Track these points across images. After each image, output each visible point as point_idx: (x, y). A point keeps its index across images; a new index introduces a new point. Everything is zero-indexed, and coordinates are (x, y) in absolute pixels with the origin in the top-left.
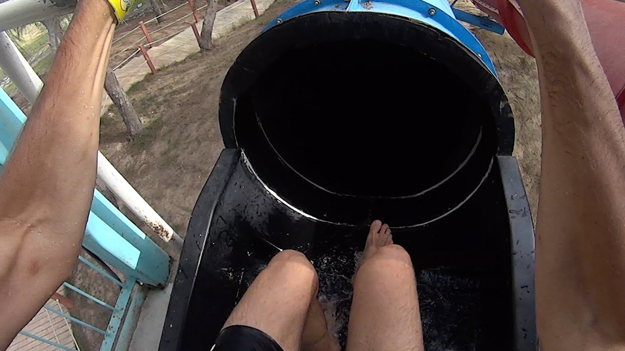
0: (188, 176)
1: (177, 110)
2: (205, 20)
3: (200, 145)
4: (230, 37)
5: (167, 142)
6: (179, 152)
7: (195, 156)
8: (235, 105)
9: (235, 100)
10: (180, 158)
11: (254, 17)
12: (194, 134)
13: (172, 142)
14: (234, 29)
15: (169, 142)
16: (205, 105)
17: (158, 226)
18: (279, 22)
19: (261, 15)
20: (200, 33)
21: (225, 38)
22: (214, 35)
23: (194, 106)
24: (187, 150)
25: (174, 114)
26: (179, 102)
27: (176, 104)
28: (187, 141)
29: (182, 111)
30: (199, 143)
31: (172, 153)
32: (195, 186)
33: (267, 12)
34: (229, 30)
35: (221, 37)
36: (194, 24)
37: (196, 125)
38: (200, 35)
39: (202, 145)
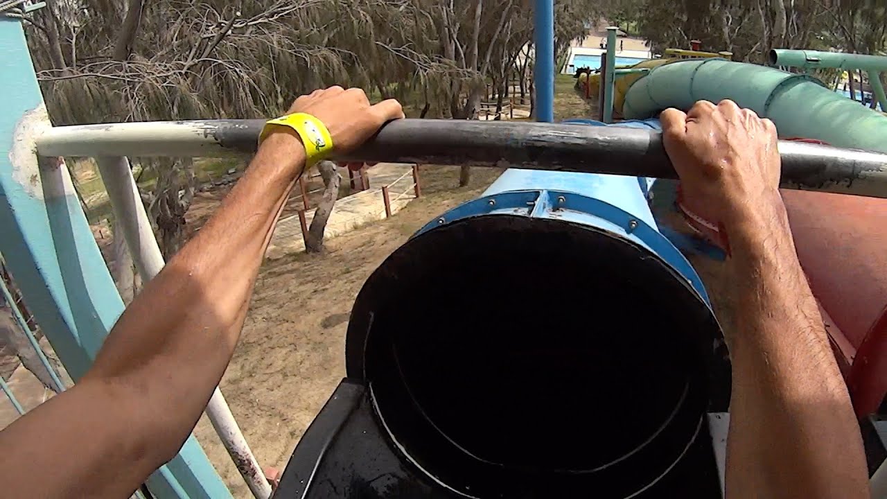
0: (263, 421)
1: (262, 325)
2: (318, 210)
3: (285, 380)
4: (349, 238)
5: (239, 367)
6: (254, 384)
7: (277, 393)
8: (372, 319)
9: (372, 315)
10: (255, 393)
11: (384, 215)
12: (279, 364)
13: (247, 368)
14: (356, 228)
15: (242, 367)
16: (301, 327)
17: (245, 459)
18: (441, 222)
19: (394, 215)
20: (308, 227)
21: (341, 239)
22: (328, 232)
23: (286, 325)
24: (265, 384)
25: (256, 330)
26: (265, 316)
27: (260, 318)
28: (268, 371)
29: (268, 329)
30: (285, 375)
31: (245, 383)
32: (270, 435)
33: (403, 211)
34: (348, 228)
35: (337, 236)
36: (303, 211)
37: (284, 351)
38: (308, 230)
39: (289, 381)
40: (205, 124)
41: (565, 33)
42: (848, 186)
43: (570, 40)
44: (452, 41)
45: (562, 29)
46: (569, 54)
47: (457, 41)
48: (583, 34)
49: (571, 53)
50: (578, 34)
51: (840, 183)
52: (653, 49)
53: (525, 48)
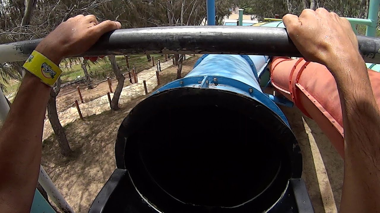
2: (115, 92)
8: (126, 141)
11: (144, 93)
18: (157, 93)
19: (149, 93)
20: (112, 99)
21: (126, 104)
22: (121, 102)
33: (152, 91)
35: (124, 103)
36: (109, 93)
40: (18, 43)
41: (221, 13)
42: (373, 58)
43: (223, 16)
44: (172, 17)
45: (220, 12)
46: (223, 22)
47: (174, 17)
48: (229, 14)
49: (224, 22)
50: (227, 13)
51: (369, 56)
52: (259, 19)
53: (204, 20)
